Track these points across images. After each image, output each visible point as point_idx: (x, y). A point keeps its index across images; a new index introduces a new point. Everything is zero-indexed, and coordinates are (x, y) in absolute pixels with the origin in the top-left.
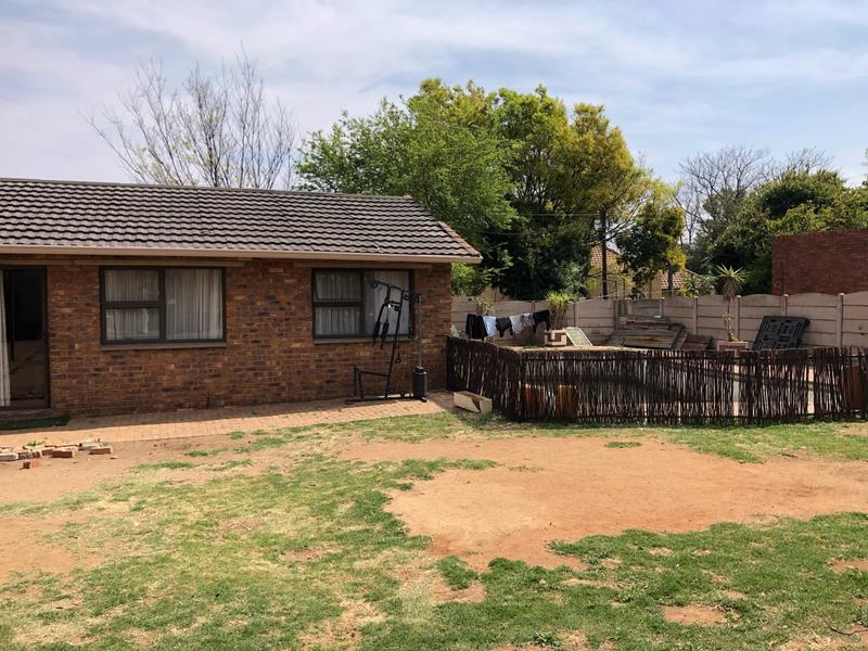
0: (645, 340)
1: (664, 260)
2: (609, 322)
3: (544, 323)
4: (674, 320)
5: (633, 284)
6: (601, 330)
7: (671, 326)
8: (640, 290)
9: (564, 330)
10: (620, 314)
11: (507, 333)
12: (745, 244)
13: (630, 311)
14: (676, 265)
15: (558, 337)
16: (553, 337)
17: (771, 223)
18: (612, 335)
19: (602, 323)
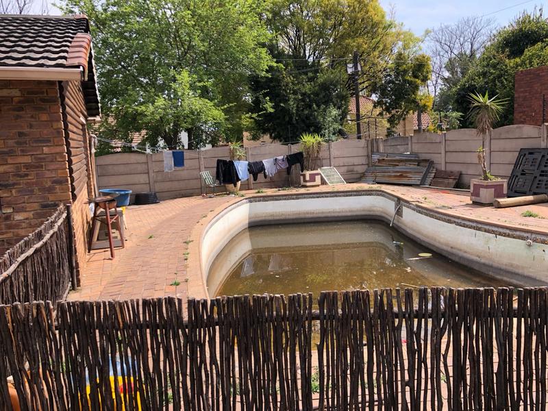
0: (395, 176)
1: (414, 101)
2: (363, 160)
3: (298, 165)
4: (423, 157)
5: (388, 125)
6: (356, 168)
7: (419, 162)
8: (394, 129)
9: (319, 171)
10: (372, 152)
11: (260, 176)
12: (487, 83)
13: (381, 149)
14: (425, 105)
15: (313, 178)
16: (308, 178)
17: (511, 63)
18: (366, 172)
19: (357, 161)
